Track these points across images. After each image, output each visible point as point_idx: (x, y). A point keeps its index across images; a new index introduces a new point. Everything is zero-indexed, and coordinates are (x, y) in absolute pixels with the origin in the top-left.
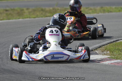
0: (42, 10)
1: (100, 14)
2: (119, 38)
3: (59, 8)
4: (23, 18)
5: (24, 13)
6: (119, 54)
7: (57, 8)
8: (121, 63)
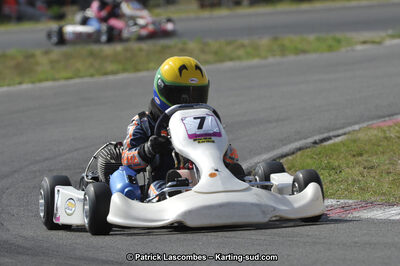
0: (92, 54)
1: (271, 60)
2: (329, 131)
3: (144, 46)
4: (33, 82)
5: (37, 64)
6: (331, 182)
8: (338, 210)
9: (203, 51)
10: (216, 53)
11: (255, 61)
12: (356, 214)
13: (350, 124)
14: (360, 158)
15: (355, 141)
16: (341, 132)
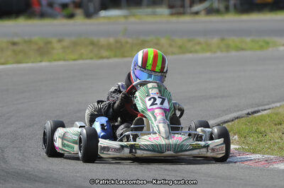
0: (92, 43)
1: (219, 54)
2: (259, 106)
3: (129, 40)
4: (50, 61)
5: (53, 48)
6: (259, 142)
7: (123, 40)
8: (263, 162)
9: (171, 46)
10: (180, 47)
11: (208, 54)
12: (276, 166)
13: (274, 102)
14: (280, 127)
15: (277, 114)
16: (267, 107)
